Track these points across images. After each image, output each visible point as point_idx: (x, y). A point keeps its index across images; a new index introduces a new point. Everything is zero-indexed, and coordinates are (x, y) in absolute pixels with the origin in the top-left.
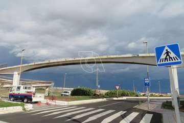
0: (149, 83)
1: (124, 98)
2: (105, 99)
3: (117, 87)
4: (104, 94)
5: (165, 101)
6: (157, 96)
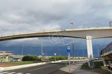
0: (70, 50)
1: (60, 61)
2: (44, 63)
3: (55, 54)
4: (48, 59)
5: (85, 62)
6: (81, 59)
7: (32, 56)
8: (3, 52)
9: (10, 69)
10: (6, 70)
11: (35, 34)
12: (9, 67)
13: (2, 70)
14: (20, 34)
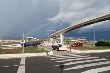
7: (106, 41)
8: (78, 39)
9: (86, 53)
10: (83, 53)
11: (108, 15)
12: (85, 51)
13: (80, 53)
14: (90, 20)
